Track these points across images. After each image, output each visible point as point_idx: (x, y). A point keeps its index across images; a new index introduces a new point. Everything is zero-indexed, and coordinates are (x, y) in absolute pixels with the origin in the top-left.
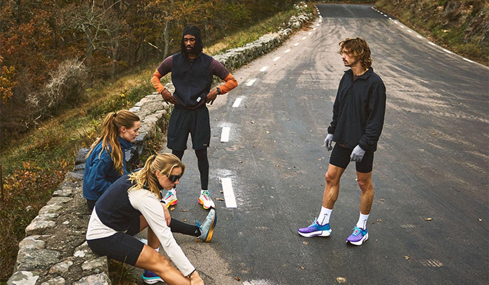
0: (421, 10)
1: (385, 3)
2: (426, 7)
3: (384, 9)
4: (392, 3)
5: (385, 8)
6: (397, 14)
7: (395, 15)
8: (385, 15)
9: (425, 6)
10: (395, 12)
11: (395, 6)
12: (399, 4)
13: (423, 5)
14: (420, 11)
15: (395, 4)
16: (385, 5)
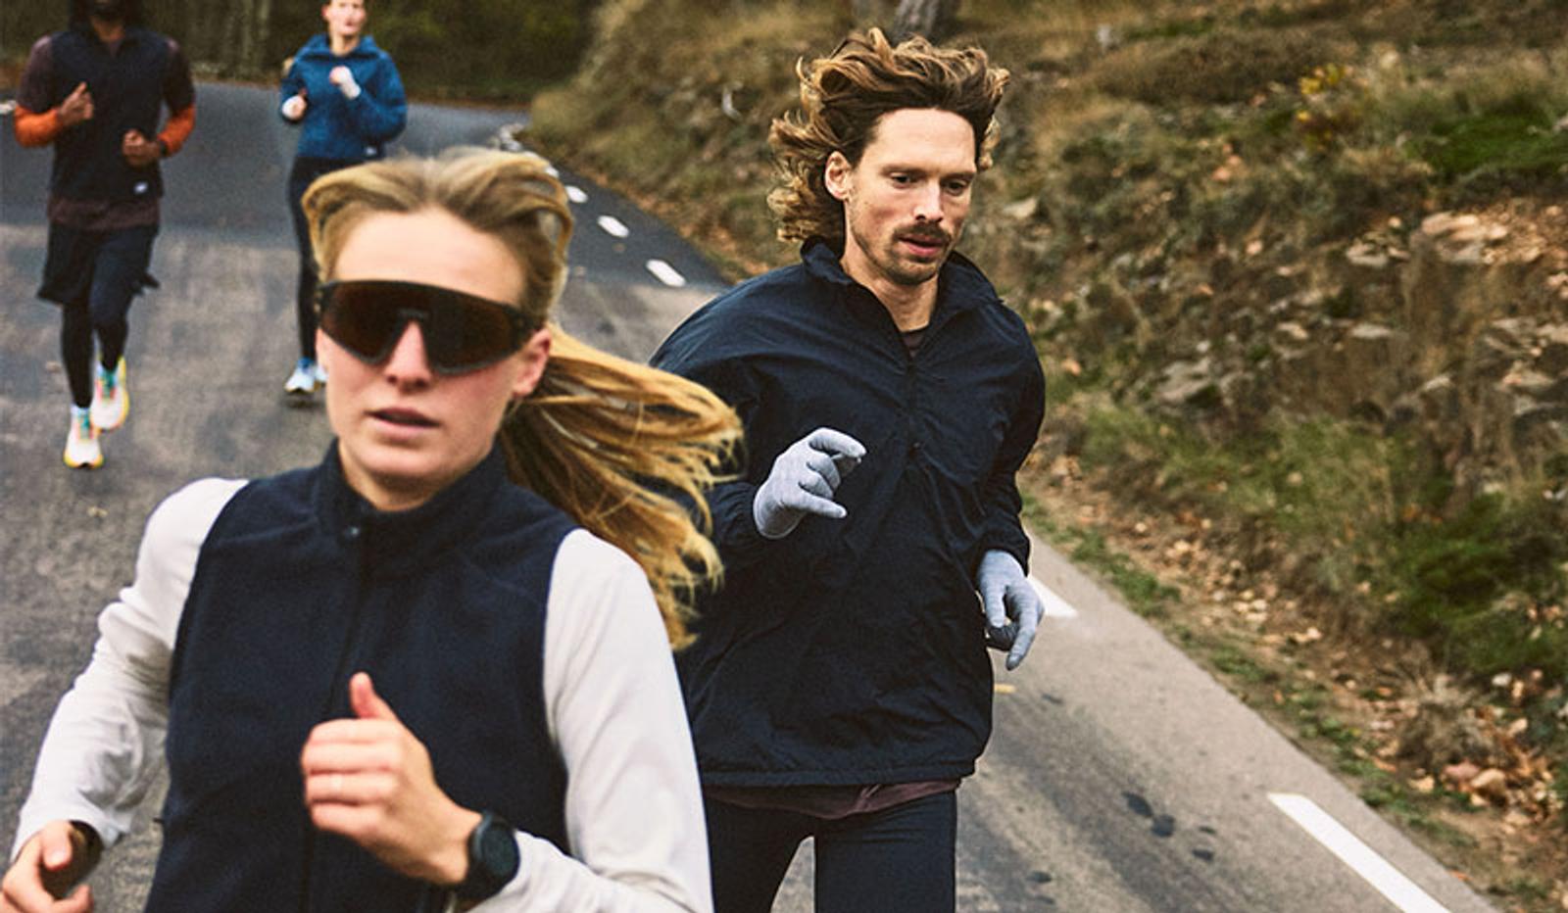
0: (1041, 215)
1: (605, 105)
2: (1108, 183)
3: (592, 158)
4: (667, 108)
5: (600, 144)
6: (725, 221)
7: (704, 229)
8: (612, 226)
9: (1091, 168)
10: (698, 192)
11: (700, 139)
12: (733, 123)
13: (1072, 155)
14: (1024, 230)
15: (698, 119)
16: (605, 123)
